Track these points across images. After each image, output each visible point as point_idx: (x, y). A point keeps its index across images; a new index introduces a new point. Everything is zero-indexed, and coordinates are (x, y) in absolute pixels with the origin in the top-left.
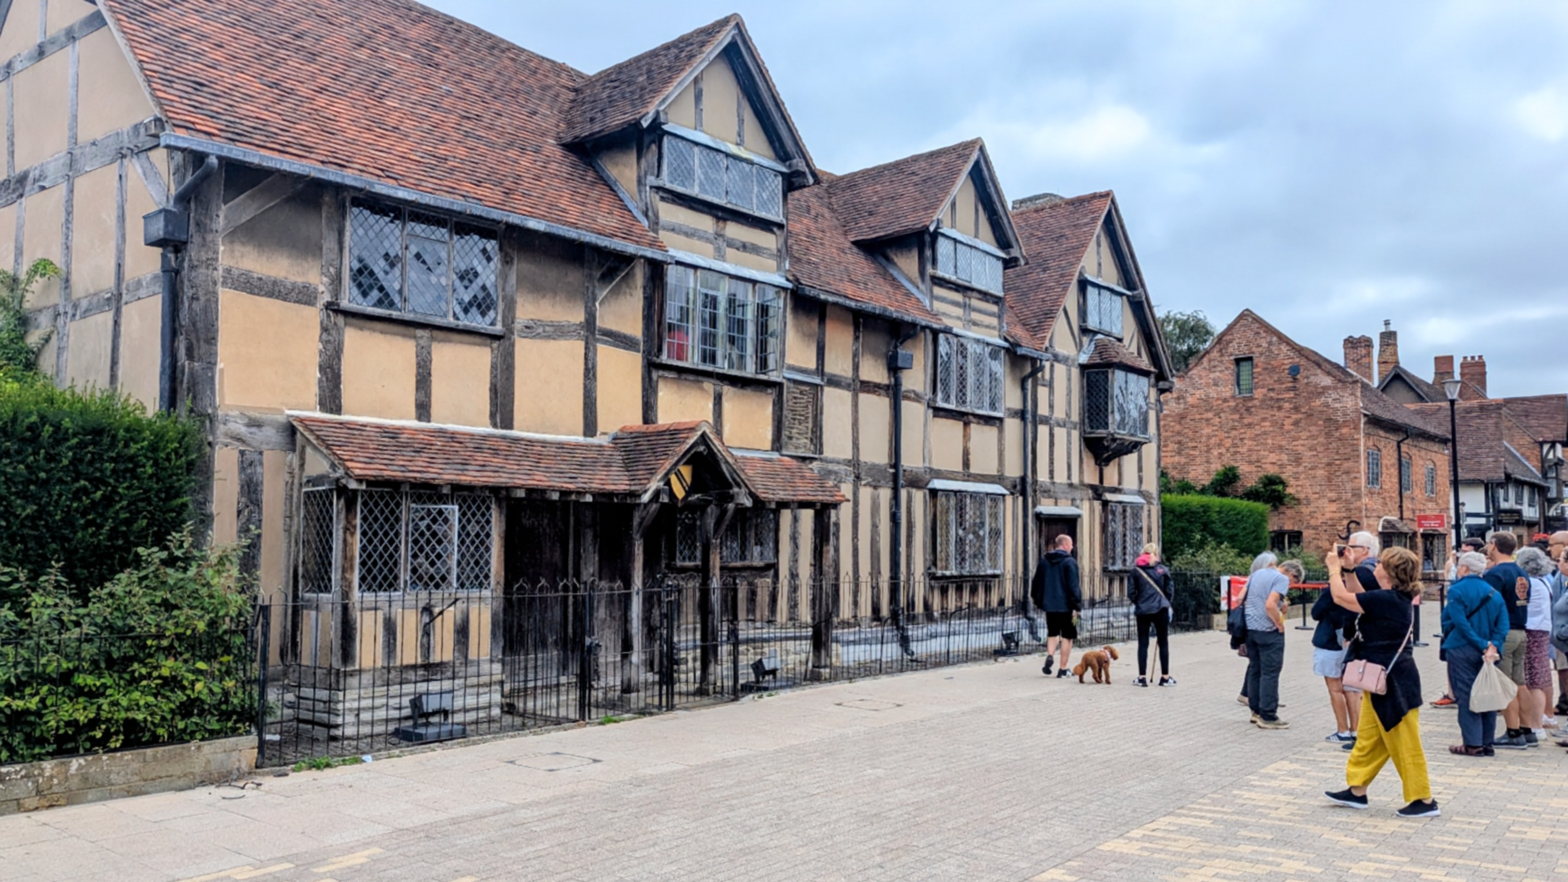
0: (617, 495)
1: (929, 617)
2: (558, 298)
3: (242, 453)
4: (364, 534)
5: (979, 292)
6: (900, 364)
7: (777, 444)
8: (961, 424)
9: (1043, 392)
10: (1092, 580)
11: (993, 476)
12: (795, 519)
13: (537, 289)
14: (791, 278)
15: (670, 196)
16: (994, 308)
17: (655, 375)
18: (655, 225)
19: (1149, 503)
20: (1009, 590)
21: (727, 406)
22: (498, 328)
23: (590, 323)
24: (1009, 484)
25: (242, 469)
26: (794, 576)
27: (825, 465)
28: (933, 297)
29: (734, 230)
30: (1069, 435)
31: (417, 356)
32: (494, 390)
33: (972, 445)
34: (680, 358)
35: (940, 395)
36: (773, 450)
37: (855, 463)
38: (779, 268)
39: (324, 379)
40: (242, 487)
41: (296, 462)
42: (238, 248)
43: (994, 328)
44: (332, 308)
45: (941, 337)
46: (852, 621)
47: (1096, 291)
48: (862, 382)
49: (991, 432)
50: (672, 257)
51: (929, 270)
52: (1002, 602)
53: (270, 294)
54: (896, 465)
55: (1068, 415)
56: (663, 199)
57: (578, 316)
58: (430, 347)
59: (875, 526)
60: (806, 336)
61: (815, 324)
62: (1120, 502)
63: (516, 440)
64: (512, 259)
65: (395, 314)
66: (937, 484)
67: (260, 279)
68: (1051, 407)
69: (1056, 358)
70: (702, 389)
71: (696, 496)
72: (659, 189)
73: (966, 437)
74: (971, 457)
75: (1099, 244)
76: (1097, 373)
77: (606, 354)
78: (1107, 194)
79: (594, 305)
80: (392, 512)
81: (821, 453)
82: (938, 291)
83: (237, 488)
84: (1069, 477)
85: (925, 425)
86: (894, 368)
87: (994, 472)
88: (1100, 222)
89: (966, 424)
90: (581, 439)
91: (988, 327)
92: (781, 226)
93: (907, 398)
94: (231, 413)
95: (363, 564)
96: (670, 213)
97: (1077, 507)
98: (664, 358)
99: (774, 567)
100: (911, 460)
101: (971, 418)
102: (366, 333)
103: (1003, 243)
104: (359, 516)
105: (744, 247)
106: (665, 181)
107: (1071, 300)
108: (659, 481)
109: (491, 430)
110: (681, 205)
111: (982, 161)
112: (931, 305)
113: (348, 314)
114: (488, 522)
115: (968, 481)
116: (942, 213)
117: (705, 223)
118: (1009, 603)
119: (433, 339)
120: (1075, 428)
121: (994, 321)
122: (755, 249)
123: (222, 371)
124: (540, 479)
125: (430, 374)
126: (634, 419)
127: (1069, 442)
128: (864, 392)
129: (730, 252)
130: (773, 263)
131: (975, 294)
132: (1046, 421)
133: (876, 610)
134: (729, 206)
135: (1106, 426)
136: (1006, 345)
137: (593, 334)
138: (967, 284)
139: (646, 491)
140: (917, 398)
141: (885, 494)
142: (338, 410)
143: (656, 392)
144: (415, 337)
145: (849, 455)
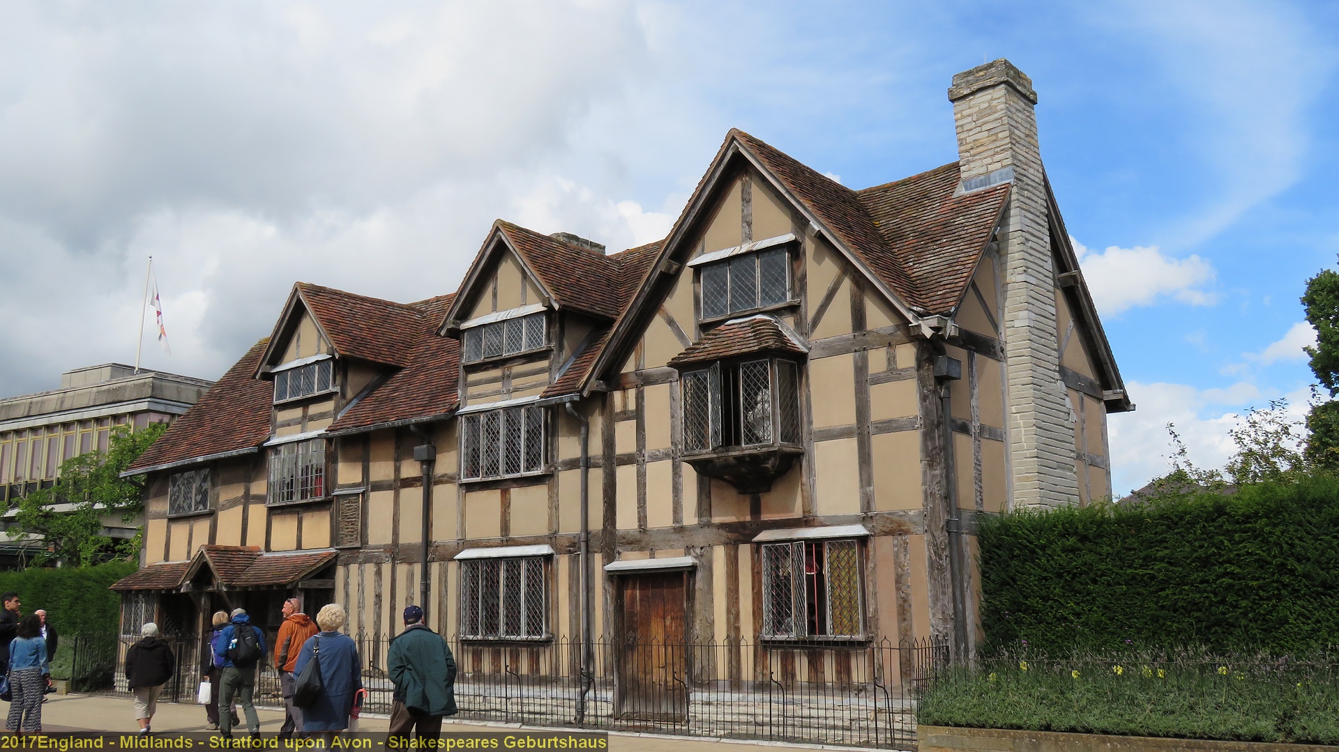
2: (234, 486)
7: (334, 541)
8: (499, 491)
9: (624, 427)
11: (540, 537)
13: (227, 484)
14: (330, 428)
15: (281, 407)
16: (544, 364)
17: (272, 514)
18: (275, 427)
19: (901, 532)
20: (564, 656)
21: (305, 523)
22: (207, 510)
23: (247, 494)
24: (562, 541)
27: (368, 552)
28: (467, 385)
29: (312, 409)
31: (189, 530)
32: (210, 539)
33: (513, 510)
35: (463, 472)
36: (331, 546)
37: (394, 546)
39: (166, 548)
43: (543, 384)
48: (402, 480)
52: (555, 671)
53: (158, 518)
55: (675, 443)
57: (241, 492)
58: (193, 525)
59: (409, 596)
60: (353, 460)
61: (360, 451)
62: (791, 541)
66: (468, 554)
67: (157, 513)
68: (641, 440)
69: (649, 380)
70: (293, 516)
72: (276, 406)
73: (505, 503)
74: (512, 522)
77: (252, 509)
79: (249, 484)
81: (366, 542)
82: (474, 377)
84: (678, 519)
85: (459, 501)
86: (421, 462)
89: (505, 491)
91: (535, 386)
92: (336, 393)
96: (282, 416)
98: (269, 504)
101: (511, 483)
105: (317, 417)
110: (287, 409)
112: (465, 393)
115: (507, 546)
117: (298, 413)
119: (194, 521)
121: (543, 377)
122: (321, 416)
125: (192, 537)
126: (261, 542)
128: (404, 487)
129: (309, 424)
130: (332, 420)
131: (517, 361)
132: (628, 460)
134: (302, 398)
137: (247, 500)
139: (181, 587)
140: (450, 480)
141: (418, 568)
142: (168, 560)
143: (271, 524)
144: (190, 522)
145: (389, 541)
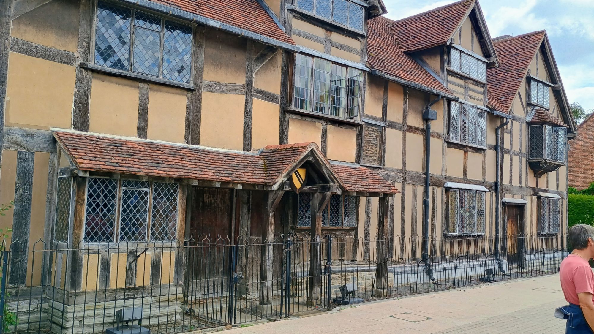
0: (258, 185)
1: (444, 259)
2: (230, 70)
3: (20, 153)
4: (90, 205)
5: (473, 80)
6: (430, 117)
7: (358, 159)
8: (463, 151)
9: (507, 136)
10: (532, 239)
11: (480, 181)
12: (368, 202)
13: (217, 63)
14: (368, 66)
15: (299, 16)
16: (481, 90)
17: (287, 117)
18: (290, 30)
19: (562, 198)
20: (487, 244)
21: (329, 136)
22: (191, 85)
23: (249, 86)
24: (487, 185)
25: (20, 163)
26: (367, 234)
27: (386, 172)
28: (448, 82)
29: (336, 37)
30: (520, 160)
31: (139, 99)
32: (188, 122)
33: (468, 164)
34: (302, 107)
35: (452, 135)
36: (356, 162)
37: (403, 171)
38: (362, 60)
39: (77, 110)
40: (19, 174)
41: (56, 160)
42: (23, 27)
43: (481, 100)
44: (84, 67)
45: (453, 103)
46: (400, 260)
47: (536, 83)
48: (408, 126)
49: (479, 157)
50: (298, 48)
51: (446, 66)
52: (483, 250)
53: (43, 57)
54: (426, 173)
55: (520, 150)
56: (294, 17)
57: (242, 81)
58: (148, 94)
59: (414, 207)
60: (376, 99)
61: (382, 93)
62: (547, 197)
63: (199, 151)
64: (202, 45)
65: (125, 73)
66: (450, 184)
67: (37, 47)
68: (511, 144)
69: (514, 118)
70: (315, 126)
71: (308, 187)
72: (292, 11)
73: (465, 159)
74: (468, 170)
75: (537, 59)
76: (536, 127)
77: (258, 104)
78: (543, 32)
79: (252, 76)
80: (110, 192)
81: (384, 165)
82: (450, 78)
83: (15, 175)
84: (520, 183)
85: (443, 151)
86: (426, 120)
87: (480, 179)
88: (539, 46)
89: (466, 152)
90: (241, 152)
91: (478, 100)
92: (363, 36)
93: (434, 136)
94: (13, 128)
95: (88, 224)
96: (299, 25)
97: (525, 199)
98: (293, 107)
99: (356, 229)
100: (435, 171)
101: (468, 148)
102: (106, 84)
103: (487, 55)
104: (86, 194)
105: (342, 47)
106: (297, 7)
107: (522, 88)
108: (284, 177)
109: (185, 145)
110: (305, 21)
111: (476, 9)
112: (447, 85)
113: (93, 71)
114: (175, 199)
115: (466, 183)
116: (454, 35)
117: (319, 32)
118: (487, 251)
119: (150, 89)
120: (524, 157)
121: (481, 97)
122: (348, 49)
123: (8, 102)
124: (208, 174)
125: (147, 110)
126: (274, 141)
127: (520, 164)
128: (409, 132)
129: (333, 49)
130: (358, 57)
131: (471, 81)
132: (508, 152)
133: (414, 254)
134: (333, 23)
135: (541, 155)
136: (488, 110)
137: (251, 92)
138: (467, 75)
139: (275, 183)
140: (439, 136)
141: (420, 189)
142: (86, 129)
143: (287, 127)
144: (138, 88)
145: (400, 167)
